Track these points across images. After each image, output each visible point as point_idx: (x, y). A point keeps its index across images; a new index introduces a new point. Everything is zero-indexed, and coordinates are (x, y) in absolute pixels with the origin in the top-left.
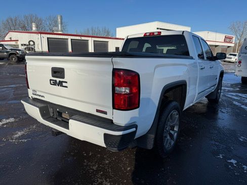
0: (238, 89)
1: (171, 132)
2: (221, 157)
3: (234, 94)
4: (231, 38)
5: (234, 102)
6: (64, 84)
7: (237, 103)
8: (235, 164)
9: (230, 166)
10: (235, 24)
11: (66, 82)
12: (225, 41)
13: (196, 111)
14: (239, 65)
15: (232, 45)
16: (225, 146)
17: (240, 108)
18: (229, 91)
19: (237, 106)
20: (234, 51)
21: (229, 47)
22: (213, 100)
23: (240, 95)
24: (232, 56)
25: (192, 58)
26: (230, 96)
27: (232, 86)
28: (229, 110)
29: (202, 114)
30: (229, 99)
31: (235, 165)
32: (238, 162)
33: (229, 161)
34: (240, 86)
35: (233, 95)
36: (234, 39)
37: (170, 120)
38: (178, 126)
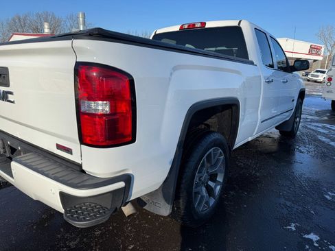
0: (326, 118)
1: (211, 183)
2: (294, 229)
3: (320, 125)
4: (318, 49)
5: (320, 137)
6: (10, 97)
7: (323, 139)
8: (317, 242)
9: (307, 247)
10: (325, 30)
11: (11, 93)
12: (310, 53)
13: (260, 149)
14: (329, 84)
15: (320, 58)
16: (301, 208)
17: (328, 146)
18: (312, 121)
19: (323, 142)
20: (322, 67)
21: (315, 61)
22: (288, 132)
23: (328, 126)
24: (319, 74)
25: (252, 63)
26: (314, 128)
27: (317, 113)
28: (312, 148)
29: (269, 154)
30: (312, 132)
31: (316, 245)
32: (321, 239)
33: (306, 236)
34: (328, 114)
35: (318, 127)
36: (323, 50)
37: (207, 165)
38: (223, 175)
